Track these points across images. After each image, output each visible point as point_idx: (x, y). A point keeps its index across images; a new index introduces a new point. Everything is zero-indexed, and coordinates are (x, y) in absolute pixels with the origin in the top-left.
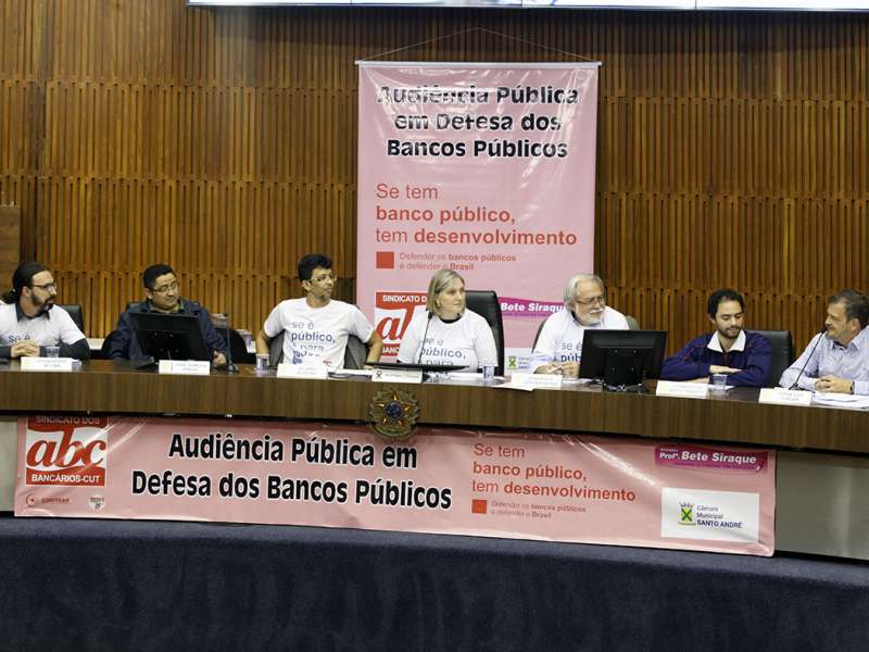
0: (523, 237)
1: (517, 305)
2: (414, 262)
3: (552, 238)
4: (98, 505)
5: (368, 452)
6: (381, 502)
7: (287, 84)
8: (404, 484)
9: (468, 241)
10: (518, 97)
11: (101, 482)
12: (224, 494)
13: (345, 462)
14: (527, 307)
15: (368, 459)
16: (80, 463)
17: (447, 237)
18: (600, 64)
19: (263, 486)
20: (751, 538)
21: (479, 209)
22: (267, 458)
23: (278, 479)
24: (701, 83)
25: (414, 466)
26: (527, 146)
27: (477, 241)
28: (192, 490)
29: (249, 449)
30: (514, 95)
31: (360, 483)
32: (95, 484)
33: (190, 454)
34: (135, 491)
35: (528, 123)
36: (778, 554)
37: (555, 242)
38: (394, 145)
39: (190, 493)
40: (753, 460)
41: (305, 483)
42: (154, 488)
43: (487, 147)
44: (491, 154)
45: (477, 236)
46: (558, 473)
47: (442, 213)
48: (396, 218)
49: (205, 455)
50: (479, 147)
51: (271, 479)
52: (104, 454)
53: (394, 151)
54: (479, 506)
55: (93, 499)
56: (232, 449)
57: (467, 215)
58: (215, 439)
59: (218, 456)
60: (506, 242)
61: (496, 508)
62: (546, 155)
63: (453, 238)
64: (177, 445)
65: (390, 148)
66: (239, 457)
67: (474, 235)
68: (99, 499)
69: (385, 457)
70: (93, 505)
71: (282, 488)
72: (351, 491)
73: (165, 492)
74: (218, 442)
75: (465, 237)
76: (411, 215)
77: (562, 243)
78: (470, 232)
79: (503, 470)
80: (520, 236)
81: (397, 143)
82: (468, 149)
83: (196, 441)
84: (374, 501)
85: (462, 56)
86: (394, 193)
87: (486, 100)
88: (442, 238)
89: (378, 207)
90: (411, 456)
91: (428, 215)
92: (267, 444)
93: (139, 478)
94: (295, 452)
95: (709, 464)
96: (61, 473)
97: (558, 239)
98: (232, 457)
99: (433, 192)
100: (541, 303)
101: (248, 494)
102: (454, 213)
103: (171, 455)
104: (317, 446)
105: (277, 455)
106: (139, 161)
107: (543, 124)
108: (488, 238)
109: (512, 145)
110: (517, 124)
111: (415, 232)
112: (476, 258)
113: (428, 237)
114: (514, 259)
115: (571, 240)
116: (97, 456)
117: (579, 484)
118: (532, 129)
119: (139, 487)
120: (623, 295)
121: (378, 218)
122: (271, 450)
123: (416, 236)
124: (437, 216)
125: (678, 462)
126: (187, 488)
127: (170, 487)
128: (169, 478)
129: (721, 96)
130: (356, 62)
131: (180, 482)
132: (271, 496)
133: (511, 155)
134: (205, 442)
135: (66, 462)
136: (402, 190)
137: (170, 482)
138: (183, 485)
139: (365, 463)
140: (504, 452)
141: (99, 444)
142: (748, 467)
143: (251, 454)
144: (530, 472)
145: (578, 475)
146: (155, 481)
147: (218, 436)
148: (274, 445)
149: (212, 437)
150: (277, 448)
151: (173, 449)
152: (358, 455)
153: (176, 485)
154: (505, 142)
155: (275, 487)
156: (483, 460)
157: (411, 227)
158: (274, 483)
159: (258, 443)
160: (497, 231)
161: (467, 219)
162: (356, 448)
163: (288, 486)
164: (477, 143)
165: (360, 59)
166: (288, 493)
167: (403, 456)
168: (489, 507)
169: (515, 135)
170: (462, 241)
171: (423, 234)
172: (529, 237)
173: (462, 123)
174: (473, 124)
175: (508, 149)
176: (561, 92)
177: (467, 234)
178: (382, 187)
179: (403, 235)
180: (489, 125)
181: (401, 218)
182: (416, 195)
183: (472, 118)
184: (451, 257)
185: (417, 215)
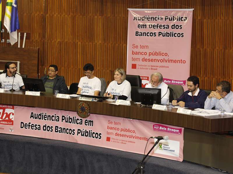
0: (171, 61)
1: (168, 81)
2: (141, 67)
3: (179, 61)
4: (12, 131)
5: (81, 121)
6: (84, 136)
7: (110, 16)
8: (90, 131)
9: (156, 62)
10: (170, 19)
11: (13, 124)
12: (44, 130)
13: (75, 123)
14: (171, 82)
15: (81, 123)
16: (7, 119)
17: (150, 60)
18: (193, 9)
19: (54, 129)
20: (177, 156)
21: (159, 52)
22: (55, 121)
23: (57, 127)
24: (221, 15)
25: (92, 126)
26: (173, 34)
27: (158, 62)
28: (36, 128)
29: (50, 118)
30: (169, 18)
31: (79, 130)
32: (11, 125)
33: (35, 118)
34: (21, 127)
35: (173, 27)
36: (184, 161)
37: (180, 63)
38: (137, 33)
39: (35, 129)
40: (178, 131)
41: (65, 129)
42: (26, 127)
43: (162, 34)
44: (163, 36)
46: (129, 131)
47: (149, 53)
48: (137, 54)
49: (39, 119)
51: (56, 127)
52: (13, 116)
53: (137, 35)
54: (108, 139)
55: (10, 129)
56: (46, 117)
57: (156, 54)
58: (42, 114)
59: (42, 119)
60: (166, 62)
61: (113, 140)
62: (178, 36)
63: (152, 60)
64: (32, 115)
65: (136, 34)
66: (48, 120)
67: (157, 60)
68: (12, 129)
69: (85, 122)
70: (10, 131)
71: (59, 129)
72: (76, 132)
73: (29, 128)
74: (43, 115)
76: (141, 53)
77: (181, 63)
79: (115, 129)
80: (170, 60)
81: (138, 32)
82: (157, 34)
83: (37, 114)
84: (82, 135)
85: (156, 7)
86: (137, 47)
87: (162, 20)
88: (149, 60)
89: (133, 51)
90: (92, 122)
91: (145, 54)
92: (55, 116)
93: (22, 124)
94: (63, 119)
96: (2, 121)
97: (180, 61)
98: (46, 120)
99: (147, 47)
100: (175, 81)
101: (50, 130)
102: (153, 53)
103: (31, 118)
104: (68, 118)
105: (58, 120)
106: (71, 36)
107: (177, 27)
108: (161, 61)
109: (169, 33)
110: (170, 27)
112: (158, 66)
114: (168, 67)
115: (184, 62)
116: (11, 117)
117: (134, 135)
118: (174, 28)
119: (22, 126)
120: (202, 79)
121: (133, 54)
122: (56, 118)
123: (142, 59)
126: (35, 128)
127: (30, 127)
128: (30, 124)
129: (227, 19)
130: (128, 9)
131: (33, 126)
132: (56, 132)
133: (168, 36)
134: (39, 115)
135: (4, 118)
136: (139, 46)
137: (30, 126)
138: (33, 127)
139: (80, 124)
140: (116, 123)
141: (12, 114)
142: (176, 133)
143: (51, 119)
144: (122, 130)
145: (134, 132)
146: (26, 125)
147: (43, 113)
148: (57, 117)
149: (41, 113)
150: (58, 118)
151: (31, 116)
152: (78, 121)
153: (32, 127)
154: (167, 32)
155: (57, 129)
156: (110, 126)
157: (141, 57)
158: (57, 128)
159: (53, 116)
160: (164, 59)
161: (156, 55)
162: (78, 119)
163: (60, 129)
164: (159, 33)
165: (129, 8)
166: (60, 131)
167: (90, 122)
168: (111, 140)
169: (170, 30)
170: (154, 61)
171: (144, 59)
172: (172, 61)
173: (155, 27)
174: (158, 27)
175: (168, 35)
176: (182, 18)
177: (156, 59)
178: (134, 45)
179: (139, 59)
180: (163, 27)
181: (138, 54)
182: (143, 48)
183: (158, 25)
184: (151, 66)
185: (143, 53)
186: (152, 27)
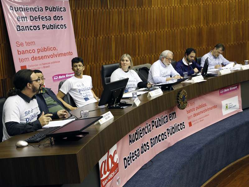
1: (63, 76)
8: (175, 125)
9: (47, 58)
10: (51, 10)
12: (142, 153)
13: (163, 124)
14: (66, 76)
15: (167, 120)
16: (113, 165)
17: (40, 57)
19: (149, 144)
21: (47, 47)
22: (148, 132)
25: (176, 118)
26: (56, 26)
27: (49, 58)
32: (117, 172)
33: (133, 142)
35: (55, 18)
39: (136, 158)
40: (236, 87)
43: (46, 26)
44: (48, 29)
45: (48, 56)
47: (38, 50)
48: (24, 53)
50: (44, 26)
51: (151, 140)
53: (19, 29)
54: (190, 124)
55: (117, 181)
57: (45, 50)
60: (56, 57)
62: (61, 28)
63: (42, 58)
64: (130, 139)
68: (119, 179)
69: (170, 117)
70: (118, 183)
72: (167, 134)
73: (131, 162)
74: (139, 132)
75: (45, 57)
76: (29, 52)
77: (70, 55)
78: (46, 55)
79: (192, 110)
80: (60, 54)
81: (19, 26)
82: (41, 27)
83: (134, 135)
84: (171, 134)
86: (22, 44)
87: (42, 11)
88: (40, 58)
89: (18, 50)
90: (175, 114)
91: (33, 51)
93: (125, 160)
94: (153, 126)
95: (230, 91)
96: (109, 174)
98: (142, 136)
99: (33, 43)
100: (69, 74)
101: (147, 149)
102: (41, 49)
103: (130, 144)
104: (157, 121)
105: (150, 129)
107: (59, 18)
108: (52, 56)
110: (52, 18)
111: (31, 57)
112: (50, 63)
113: (35, 59)
114: (59, 62)
117: (206, 108)
118: (56, 20)
119: (126, 165)
121: (19, 54)
123: (32, 58)
124: (36, 51)
125: (224, 93)
129: (97, 9)
132: (152, 146)
133: (53, 29)
136: (24, 43)
137: (131, 157)
140: (191, 104)
141: (115, 152)
142: (236, 89)
143: (145, 133)
144: (198, 108)
145: (205, 105)
146: (129, 159)
148: (149, 126)
149: (137, 130)
151: (130, 141)
153: (133, 157)
154: (50, 25)
157: (29, 56)
159: (146, 127)
160: (54, 54)
161: (45, 51)
167: (173, 115)
169: (52, 22)
170: (45, 58)
171: (33, 58)
172: (62, 54)
173: (37, 19)
174: (41, 19)
175: (52, 27)
176: (61, 8)
177: (46, 56)
178: (18, 43)
179: (28, 59)
180: (45, 19)
181: (26, 53)
182: (29, 45)
183: (40, 17)
184: (43, 64)
185: (30, 51)
186: (34, 19)
